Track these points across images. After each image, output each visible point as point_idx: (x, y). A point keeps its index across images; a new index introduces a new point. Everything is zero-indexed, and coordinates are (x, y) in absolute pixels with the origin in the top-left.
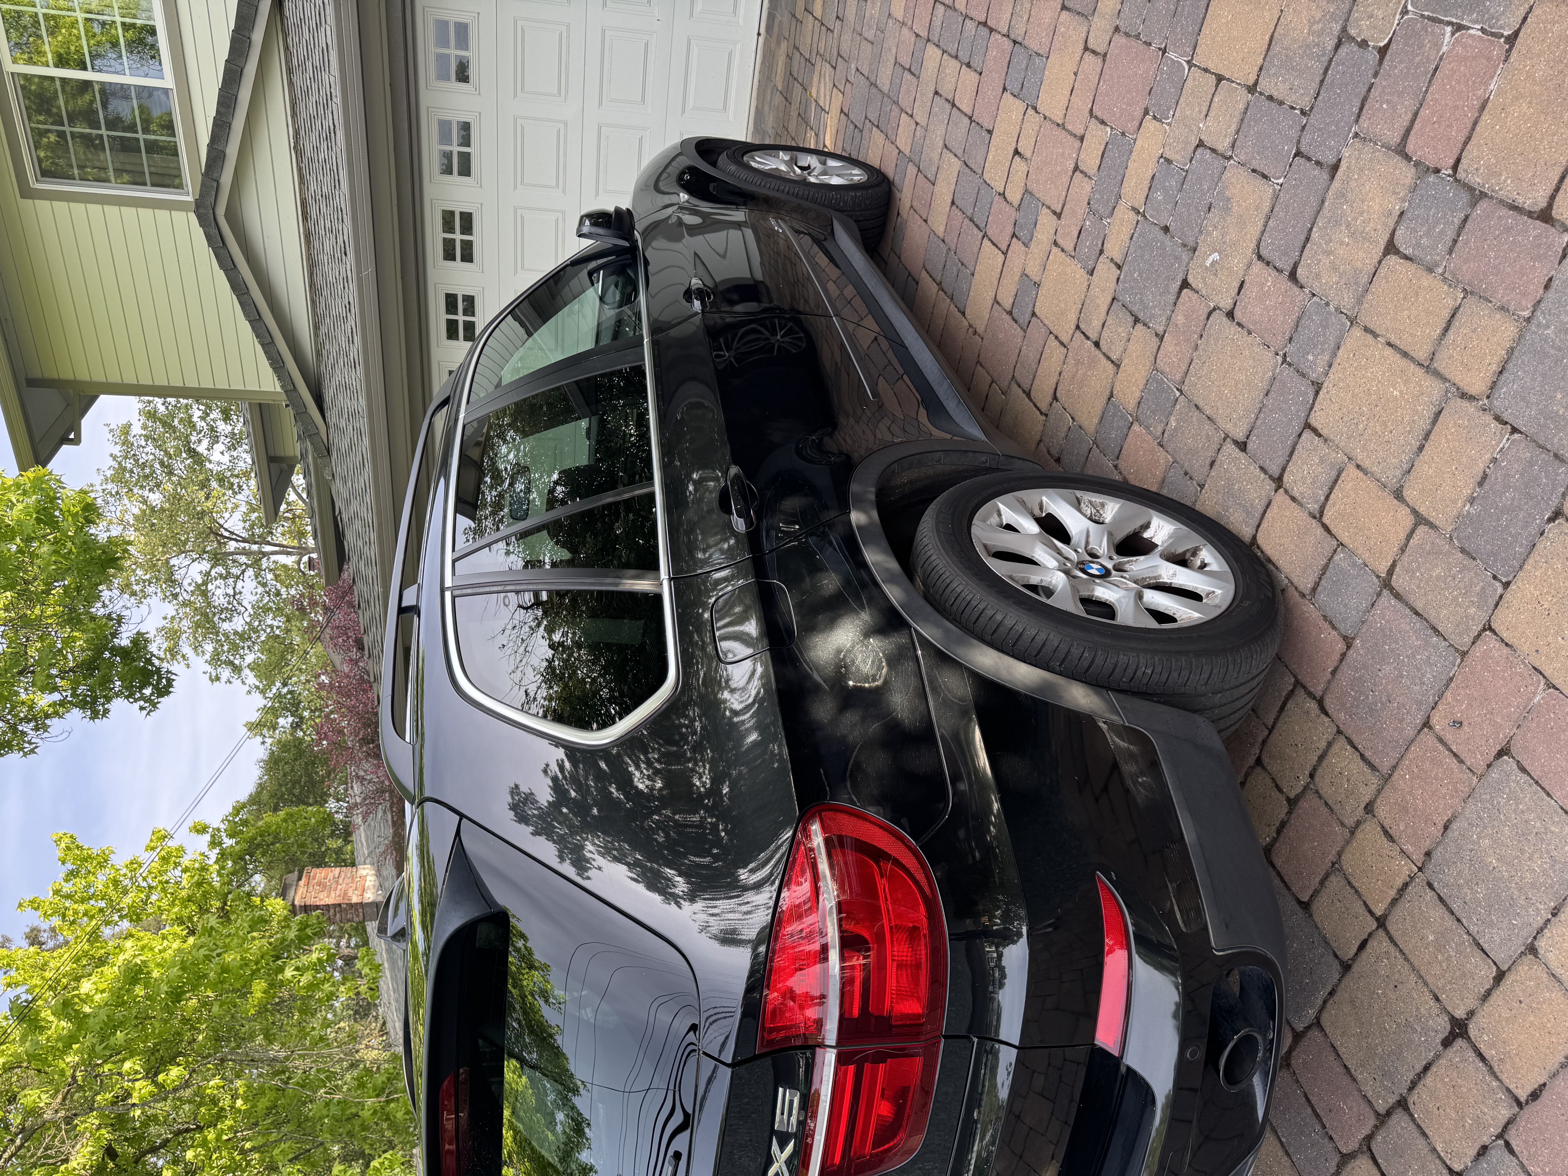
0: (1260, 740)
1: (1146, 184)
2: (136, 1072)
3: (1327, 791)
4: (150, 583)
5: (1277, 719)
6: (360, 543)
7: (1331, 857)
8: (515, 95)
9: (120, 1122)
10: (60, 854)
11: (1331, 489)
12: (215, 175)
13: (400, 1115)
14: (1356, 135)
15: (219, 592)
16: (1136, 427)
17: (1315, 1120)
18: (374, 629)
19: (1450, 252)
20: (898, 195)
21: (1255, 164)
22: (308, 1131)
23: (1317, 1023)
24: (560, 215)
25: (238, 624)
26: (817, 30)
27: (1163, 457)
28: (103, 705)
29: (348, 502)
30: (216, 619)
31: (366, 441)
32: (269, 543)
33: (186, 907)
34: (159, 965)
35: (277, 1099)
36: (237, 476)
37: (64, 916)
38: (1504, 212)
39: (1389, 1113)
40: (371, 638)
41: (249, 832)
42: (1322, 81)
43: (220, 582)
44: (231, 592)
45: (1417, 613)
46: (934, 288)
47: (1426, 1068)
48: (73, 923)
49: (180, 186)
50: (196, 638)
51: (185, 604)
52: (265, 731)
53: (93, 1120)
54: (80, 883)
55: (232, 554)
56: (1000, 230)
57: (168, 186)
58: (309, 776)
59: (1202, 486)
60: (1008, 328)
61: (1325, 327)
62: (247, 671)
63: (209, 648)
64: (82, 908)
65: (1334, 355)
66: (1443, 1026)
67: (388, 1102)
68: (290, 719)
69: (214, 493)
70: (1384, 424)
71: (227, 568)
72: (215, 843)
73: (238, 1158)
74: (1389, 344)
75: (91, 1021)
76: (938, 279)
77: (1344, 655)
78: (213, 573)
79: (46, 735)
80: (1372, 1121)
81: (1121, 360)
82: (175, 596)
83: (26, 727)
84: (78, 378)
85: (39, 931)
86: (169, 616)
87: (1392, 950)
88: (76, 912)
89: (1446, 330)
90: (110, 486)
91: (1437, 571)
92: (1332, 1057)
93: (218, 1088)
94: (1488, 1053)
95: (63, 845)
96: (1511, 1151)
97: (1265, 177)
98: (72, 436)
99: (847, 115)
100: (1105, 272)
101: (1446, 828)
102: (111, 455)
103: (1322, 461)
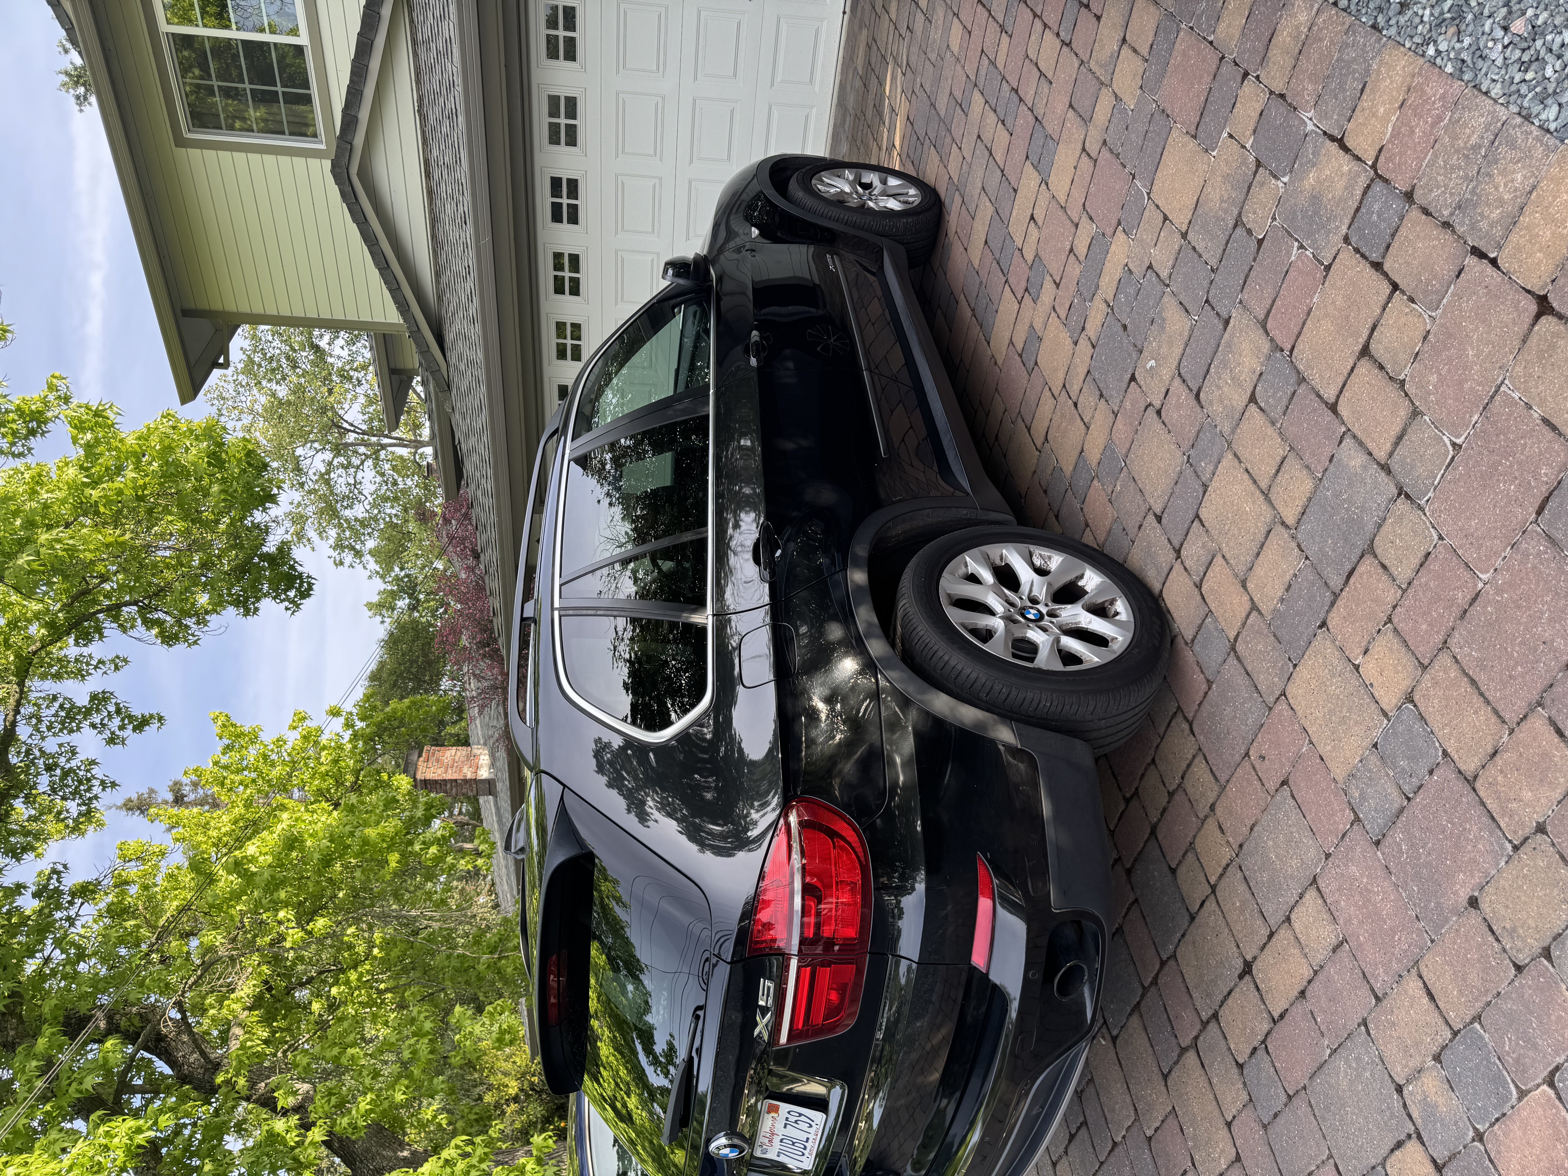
0: (1155, 745)
1: (1116, 283)
2: (289, 920)
3: (1190, 791)
4: (279, 471)
5: (1165, 731)
6: (478, 474)
7: (1189, 839)
8: (618, 72)
9: (276, 960)
10: (217, 730)
11: (1208, 568)
12: (349, 138)
13: (509, 970)
14: (1241, 302)
15: (340, 480)
16: (1095, 482)
17: (1168, 1024)
18: (490, 551)
19: (1284, 414)
20: (947, 218)
21: (1182, 298)
22: (432, 978)
23: (1174, 956)
24: (657, 181)
25: (359, 511)
26: (891, 32)
27: (1110, 512)
28: (253, 603)
29: (467, 436)
30: (339, 505)
31: (483, 389)
32: (387, 436)
33: (325, 781)
34: (311, 835)
35: (406, 950)
36: (356, 370)
37: (222, 785)
38: (1313, 396)
39: (1208, 1022)
40: (487, 558)
41: (379, 717)
42: (1224, 250)
43: (341, 471)
44: (352, 482)
45: (1248, 674)
46: (969, 313)
47: (1229, 993)
48: (230, 790)
49: (315, 135)
50: (320, 524)
51: (310, 492)
52: (384, 612)
53: (256, 958)
54: (235, 756)
55: (352, 444)
56: (1018, 281)
57: (305, 135)
58: (425, 655)
59: (1133, 542)
60: (1017, 370)
61: (1213, 444)
62: (368, 557)
63: (333, 533)
64: (238, 778)
65: (1216, 467)
66: (1239, 964)
67: (500, 959)
68: (407, 601)
69: (336, 389)
70: (1240, 529)
71: (348, 458)
72: (349, 725)
73: (375, 996)
74: (1247, 471)
75: (257, 879)
76: (972, 305)
77: (1206, 693)
78: (335, 463)
79: (206, 629)
80: (1198, 1027)
81: (1090, 423)
82: (302, 485)
83: (190, 622)
84: (226, 309)
85: (181, 785)
86: (296, 502)
87: (1217, 909)
88: (233, 782)
89: (1278, 471)
90: (241, 377)
91: (1260, 647)
92: (1180, 980)
93: (354, 936)
94: (1262, 986)
95: (220, 723)
96: (1268, 1052)
97: (1187, 311)
98: (221, 361)
99: (912, 124)
100: (1084, 346)
101: (1252, 829)
102: (242, 349)
103: (1203, 546)
